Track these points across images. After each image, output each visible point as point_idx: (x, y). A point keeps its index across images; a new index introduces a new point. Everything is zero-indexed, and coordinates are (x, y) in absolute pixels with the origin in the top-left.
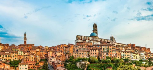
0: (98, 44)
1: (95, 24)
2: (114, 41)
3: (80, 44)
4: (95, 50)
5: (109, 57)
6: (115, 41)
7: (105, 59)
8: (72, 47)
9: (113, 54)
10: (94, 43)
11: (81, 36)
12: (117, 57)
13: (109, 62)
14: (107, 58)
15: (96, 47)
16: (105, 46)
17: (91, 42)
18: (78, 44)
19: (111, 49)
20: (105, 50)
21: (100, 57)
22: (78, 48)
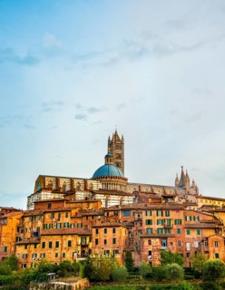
0: (125, 203)
1: (116, 135)
2: (193, 192)
3: (50, 206)
4: (114, 227)
5: (174, 252)
6: (196, 190)
7: (158, 263)
8: (13, 221)
9: (191, 241)
10: (107, 201)
11: (57, 179)
12: (207, 252)
13: (175, 275)
14: (166, 258)
15: (117, 214)
16: (154, 212)
17: (98, 197)
18: (41, 209)
19: (178, 222)
20: (155, 226)
21: (135, 256)
22: (40, 224)
